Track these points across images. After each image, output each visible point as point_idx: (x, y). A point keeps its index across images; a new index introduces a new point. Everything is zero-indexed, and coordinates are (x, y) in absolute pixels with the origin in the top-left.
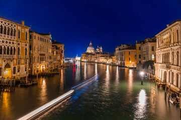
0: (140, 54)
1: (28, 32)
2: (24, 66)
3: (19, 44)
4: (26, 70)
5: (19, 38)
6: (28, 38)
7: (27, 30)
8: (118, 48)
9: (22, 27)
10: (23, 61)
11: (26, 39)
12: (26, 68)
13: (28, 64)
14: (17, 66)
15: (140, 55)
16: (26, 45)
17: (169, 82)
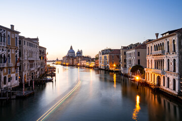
2: (15, 74)
3: (9, 51)
5: (9, 44)
7: (17, 35)
8: (101, 53)
9: (12, 32)
10: (13, 70)
11: (16, 45)
13: (18, 73)
14: (7, 76)
15: (125, 60)
16: (16, 52)
17: (164, 85)
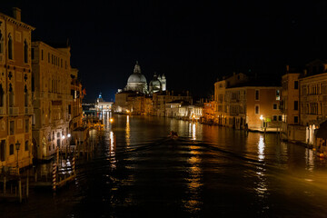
0: (297, 99)
1: (29, 41)
2: (23, 136)
3: (10, 76)
4: (26, 149)
5: (10, 57)
6: (29, 58)
7: (27, 36)
8: (223, 82)
9: (17, 27)
10: (20, 124)
11: (26, 61)
12: (27, 142)
13: (30, 132)
14: (7, 139)
15: (296, 103)
16: (26, 78)
